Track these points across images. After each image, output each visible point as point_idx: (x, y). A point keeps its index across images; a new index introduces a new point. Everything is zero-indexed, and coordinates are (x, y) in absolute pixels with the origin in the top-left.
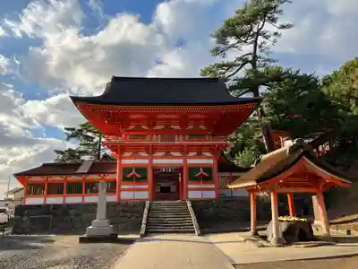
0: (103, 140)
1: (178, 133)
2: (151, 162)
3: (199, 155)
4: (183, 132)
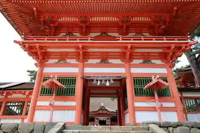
2: (82, 71)
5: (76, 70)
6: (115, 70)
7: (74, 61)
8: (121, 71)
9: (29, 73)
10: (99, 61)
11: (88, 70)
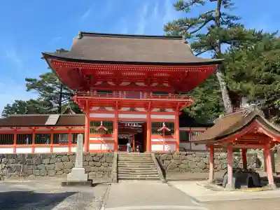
0: (64, 91)
1: (143, 89)
2: (117, 116)
3: (162, 111)
4: (147, 89)
5: (112, 116)
6: (140, 116)
7: (110, 109)
8: (144, 117)
10: (129, 109)
11: (121, 116)
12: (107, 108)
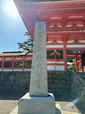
9: (18, 44)
10: (73, 41)
12: (58, 42)
